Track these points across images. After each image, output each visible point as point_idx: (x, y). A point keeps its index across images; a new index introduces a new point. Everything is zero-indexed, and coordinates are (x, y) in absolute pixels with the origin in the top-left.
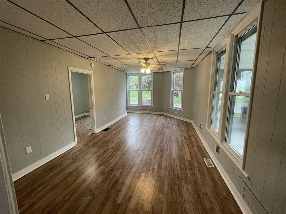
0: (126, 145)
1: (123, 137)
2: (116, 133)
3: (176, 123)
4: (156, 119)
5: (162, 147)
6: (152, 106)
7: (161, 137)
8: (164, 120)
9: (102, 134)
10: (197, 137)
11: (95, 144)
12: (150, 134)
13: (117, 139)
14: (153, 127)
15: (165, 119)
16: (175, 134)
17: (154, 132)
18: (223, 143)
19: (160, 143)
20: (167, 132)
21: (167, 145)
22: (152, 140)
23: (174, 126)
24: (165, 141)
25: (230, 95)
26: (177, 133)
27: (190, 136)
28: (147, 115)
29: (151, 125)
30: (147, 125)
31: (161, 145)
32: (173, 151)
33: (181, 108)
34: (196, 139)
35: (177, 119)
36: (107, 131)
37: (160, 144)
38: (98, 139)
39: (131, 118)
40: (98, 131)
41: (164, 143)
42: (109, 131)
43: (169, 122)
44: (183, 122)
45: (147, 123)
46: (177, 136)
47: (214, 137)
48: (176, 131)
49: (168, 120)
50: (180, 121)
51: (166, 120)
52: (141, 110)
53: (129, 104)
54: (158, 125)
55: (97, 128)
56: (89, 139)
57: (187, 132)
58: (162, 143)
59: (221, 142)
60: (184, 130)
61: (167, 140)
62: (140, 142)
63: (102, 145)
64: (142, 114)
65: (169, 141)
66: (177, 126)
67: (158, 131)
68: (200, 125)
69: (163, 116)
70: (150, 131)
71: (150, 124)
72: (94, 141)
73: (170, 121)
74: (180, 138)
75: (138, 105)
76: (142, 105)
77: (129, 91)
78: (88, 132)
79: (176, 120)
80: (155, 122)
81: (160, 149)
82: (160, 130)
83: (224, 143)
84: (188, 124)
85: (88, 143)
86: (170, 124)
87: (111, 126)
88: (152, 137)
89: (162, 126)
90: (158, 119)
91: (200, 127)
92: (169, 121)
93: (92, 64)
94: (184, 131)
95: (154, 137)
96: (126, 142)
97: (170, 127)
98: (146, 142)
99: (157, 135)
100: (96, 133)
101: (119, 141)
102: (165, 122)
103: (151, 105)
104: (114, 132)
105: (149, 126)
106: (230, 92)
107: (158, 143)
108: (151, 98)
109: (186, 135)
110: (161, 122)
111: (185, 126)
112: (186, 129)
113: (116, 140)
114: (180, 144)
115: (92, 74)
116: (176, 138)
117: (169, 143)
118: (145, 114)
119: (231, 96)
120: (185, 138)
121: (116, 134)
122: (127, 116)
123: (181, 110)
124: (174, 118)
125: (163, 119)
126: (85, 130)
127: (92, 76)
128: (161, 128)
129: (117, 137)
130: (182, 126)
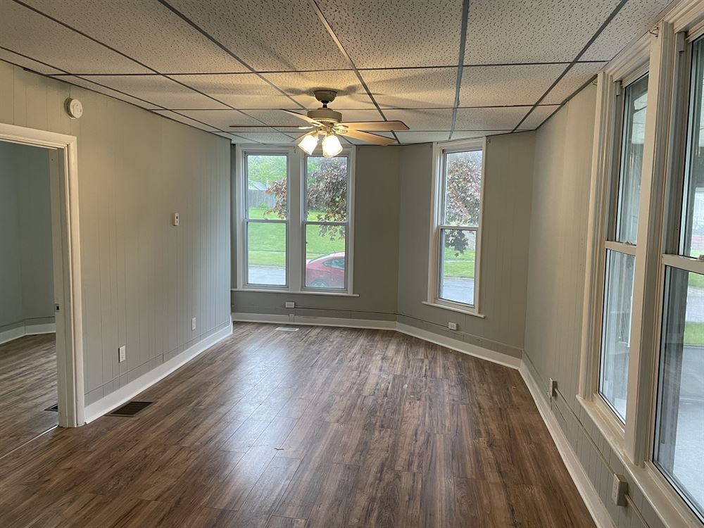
0: (226, 483)
1: (212, 444)
2: (182, 423)
3: (452, 372)
4: (366, 353)
5: (387, 484)
6: (350, 293)
7: (388, 440)
8: (400, 358)
9: (109, 429)
10: (542, 435)
11: (77, 481)
12: (336, 424)
13: (183, 455)
14: (353, 391)
15: (406, 356)
16: (448, 424)
17: (355, 414)
18: (644, 466)
19: (383, 465)
20: (414, 414)
21: (414, 474)
22: (344, 454)
23: (446, 388)
24: (403, 456)
25: (666, 266)
26: (455, 418)
27: (511, 433)
28: (326, 333)
29: (341, 382)
30: (324, 384)
31: (388, 477)
32: (439, 505)
33: (473, 307)
34: (539, 446)
35: (457, 354)
36: (136, 417)
37: (381, 472)
38: (89, 458)
39: (251, 348)
40: (89, 414)
41: (398, 468)
42: (147, 412)
43: (421, 368)
44: (483, 368)
45: (326, 372)
46: (458, 432)
47: (610, 440)
48: (452, 410)
49: (421, 356)
50: (472, 364)
51: (411, 356)
52: (297, 310)
53: (246, 283)
54: (372, 381)
55: (88, 403)
56: (45, 456)
57: (501, 413)
58: (392, 468)
59: (636, 462)
60: (486, 404)
61: (412, 454)
62: (294, 467)
63: (113, 482)
64: (304, 330)
65: (420, 455)
66: (459, 388)
67: (372, 412)
68: (555, 385)
69: (395, 341)
70: (340, 413)
71: (338, 376)
72: (68, 464)
73: (426, 362)
74: (468, 441)
75: (287, 286)
76: (304, 287)
77: (246, 223)
78: (39, 420)
79: (452, 358)
80: (362, 369)
81: (379, 495)
82: (381, 406)
83: (649, 466)
84: (506, 378)
85: (41, 476)
86: (425, 376)
87: (152, 391)
88: (344, 438)
89: (393, 387)
90: (372, 355)
91: (554, 394)
92: (422, 361)
93: (72, 103)
94: (486, 407)
95: (353, 439)
96: (226, 467)
97: (425, 391)
98: (320, 465)
99: (369, 428)
100: (81, 424)
101: (192, 463)
102: (404, 369)
103: (346, 289)
104: (170, 421)
105: (332, 386)
106: (666, 253)
107: (374, 469)
108: (343, 254)
109: (493, 426)
110: (386, 365)
111: (492, 388)
112: (496, 398)
113: (178, 459)
114: (469, 471)
115: (73, 147)
116: (453, 446)
117: (419, 466)
118: (318, 331)
119: (669, 269)
120: (491, 444)
121: (180, 431)
122: (235, 340)
123: (475, 313)
124: (445, 351)
125: (397, 352)
126: (29, 410)
127: (73, 160)
128: (386, 395)
129: (186, 444)
130: (477, 388)
